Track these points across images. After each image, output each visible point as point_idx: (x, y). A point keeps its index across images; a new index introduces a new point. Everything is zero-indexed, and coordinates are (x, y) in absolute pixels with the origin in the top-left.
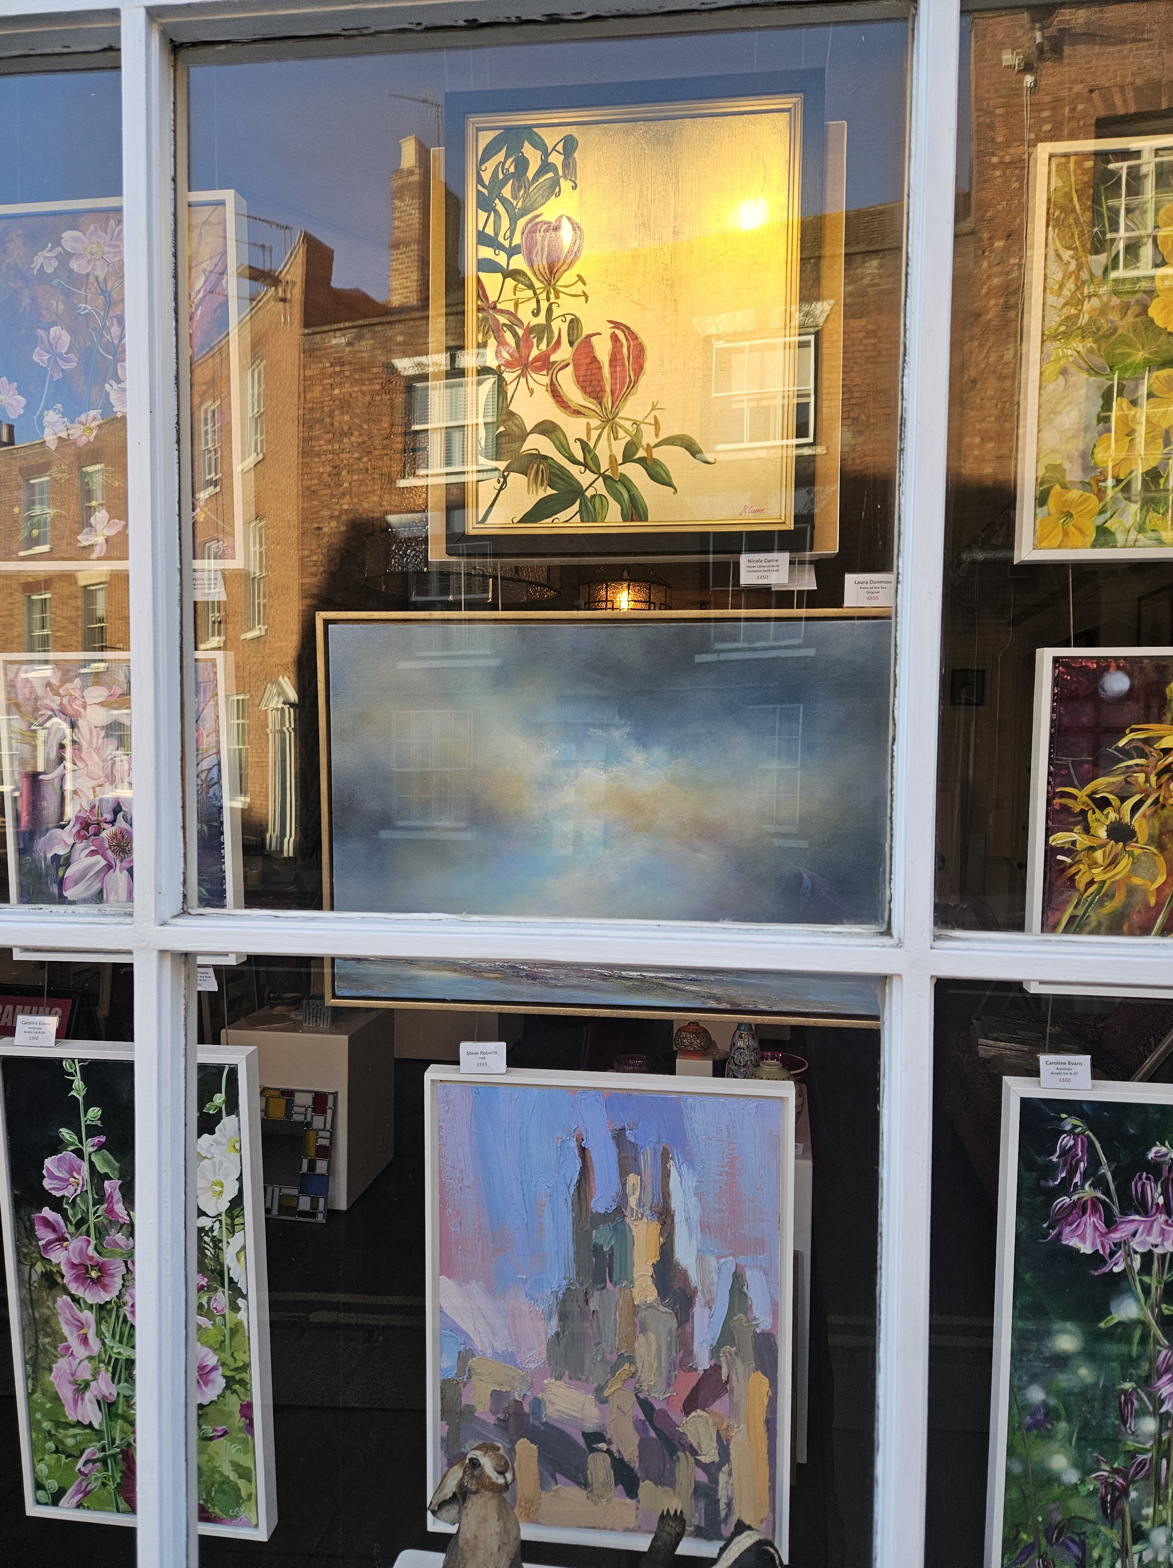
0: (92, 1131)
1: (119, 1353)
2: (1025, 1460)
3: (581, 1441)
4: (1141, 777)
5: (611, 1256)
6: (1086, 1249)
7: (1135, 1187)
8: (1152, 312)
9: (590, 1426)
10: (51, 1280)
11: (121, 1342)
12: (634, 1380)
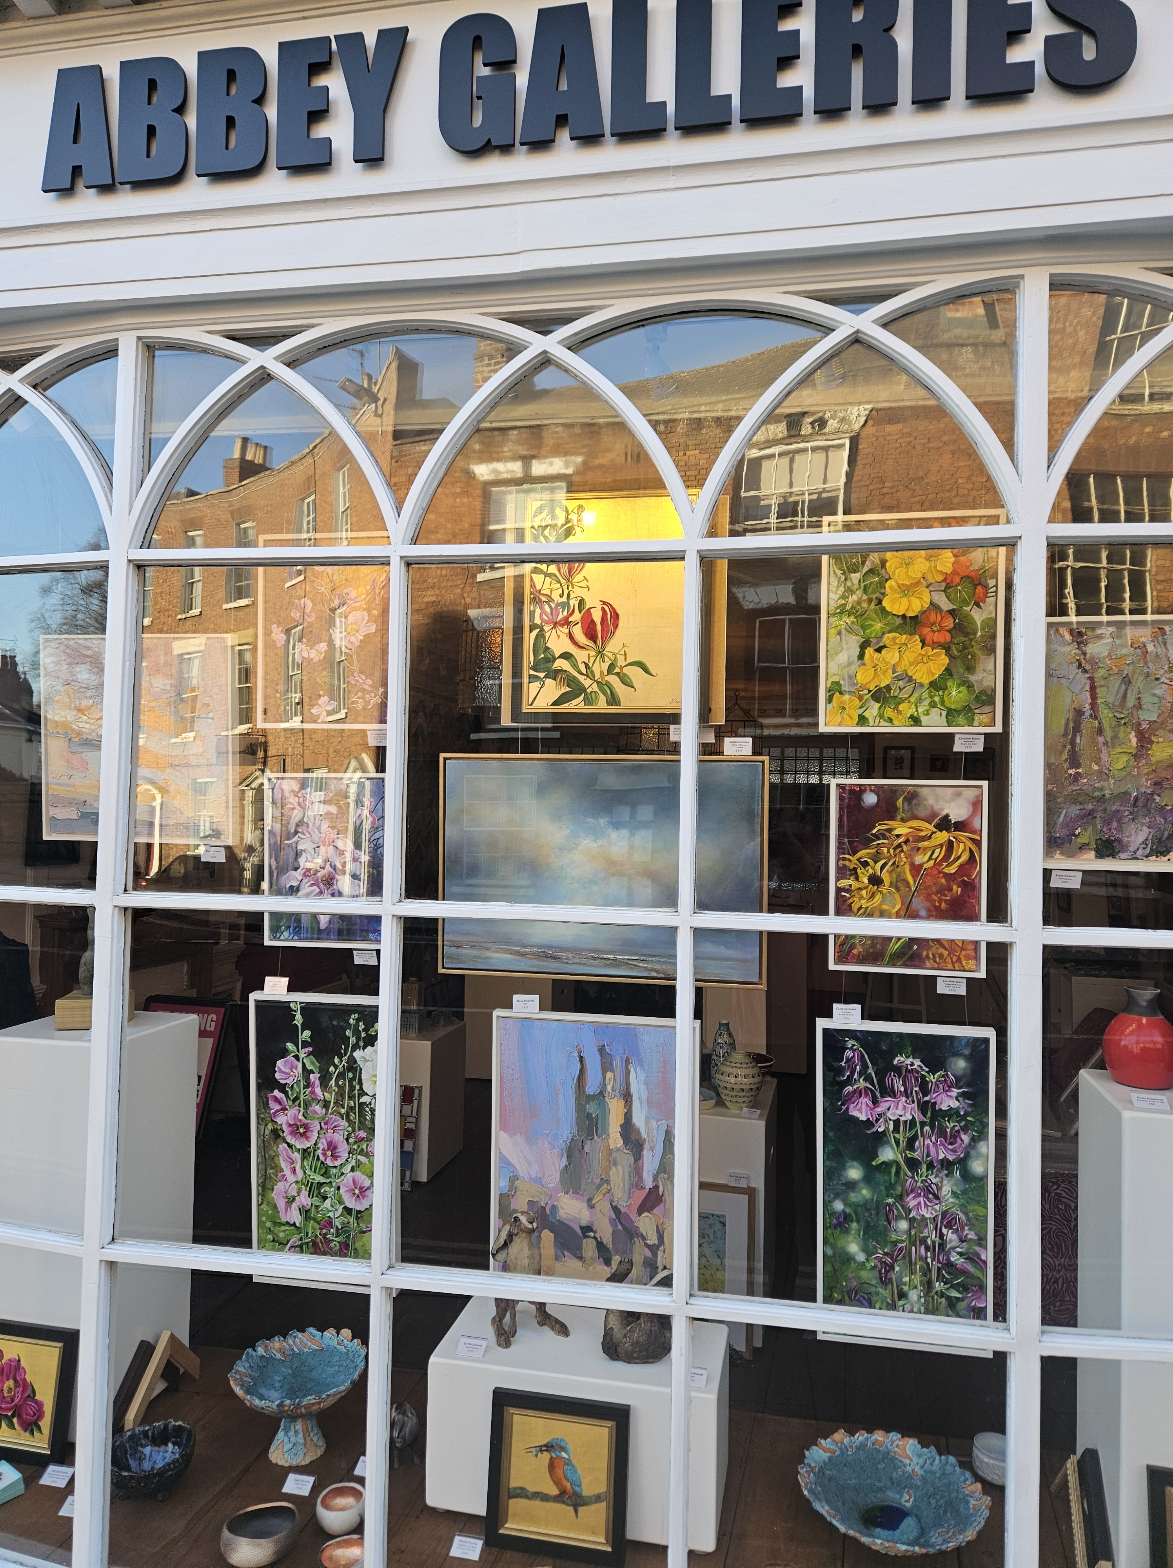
0: (305, 1044)
1: (314, 1179)
2: (834, 1247)
3: (579, 1231)
4: (885, 850)
5: (597, 1120)
6: (863, 1118)
7: (888, 1081)
8: (884, 603)
9: (584, 1223)
10: (276, 1134)
11: (315, 1172)
12: (609, 1195)
